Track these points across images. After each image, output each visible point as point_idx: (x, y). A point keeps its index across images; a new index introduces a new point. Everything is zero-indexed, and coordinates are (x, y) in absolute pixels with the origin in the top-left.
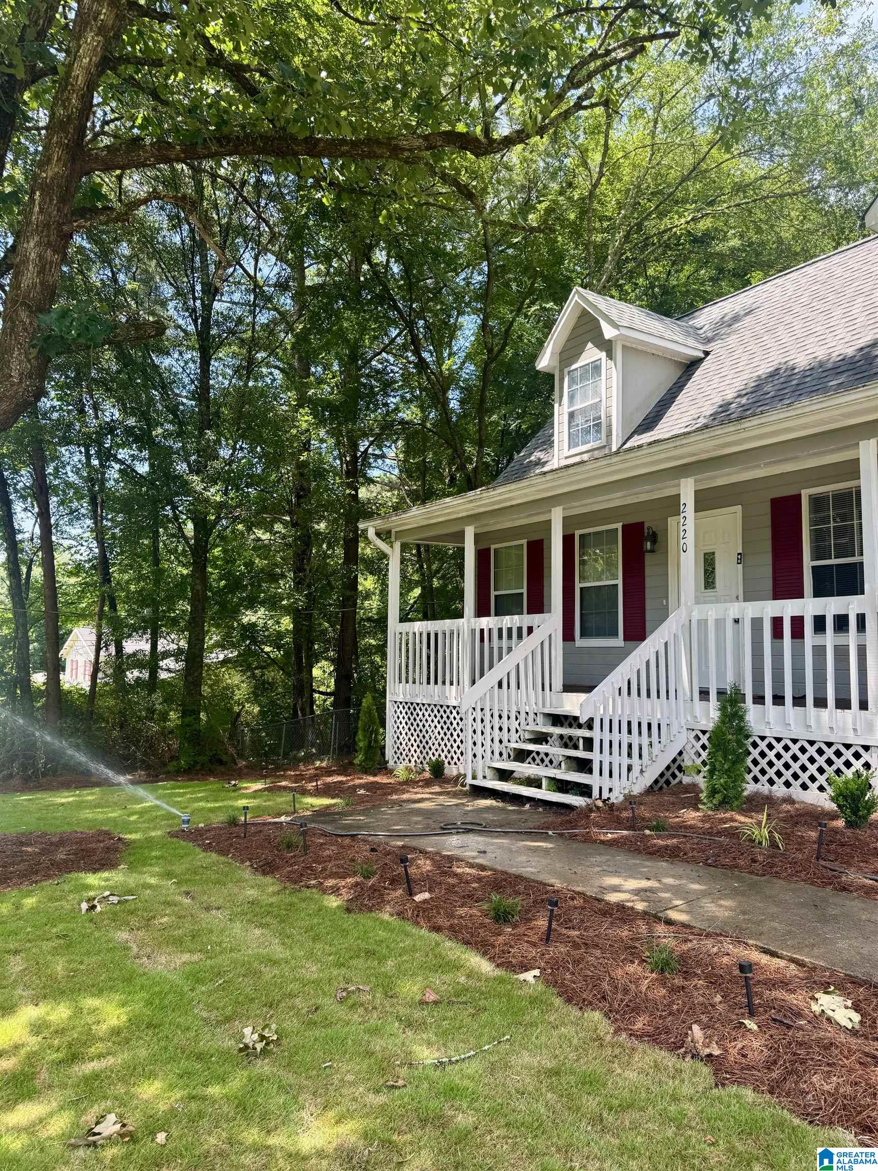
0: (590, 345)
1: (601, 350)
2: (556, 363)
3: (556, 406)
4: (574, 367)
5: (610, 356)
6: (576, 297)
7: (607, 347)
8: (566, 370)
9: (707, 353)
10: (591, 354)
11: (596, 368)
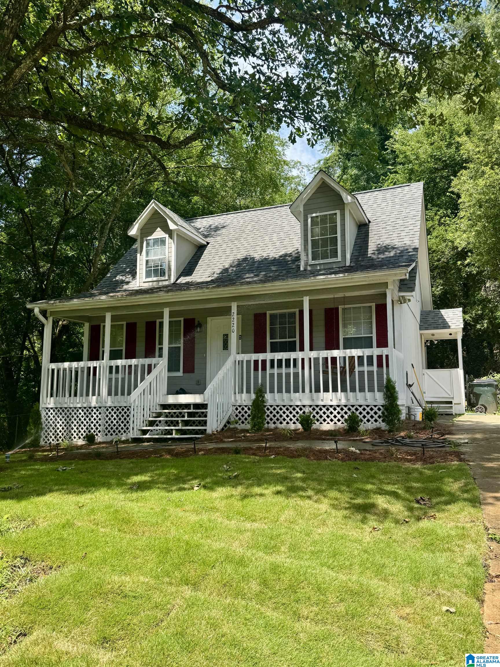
0: (159, 229)
1: (166, 233)
2: (139, 234)
3: (138, 255)
4: (149, 238)
5: (171, 237)
6: (153, 205)
7: (170, 233)
8: (145, 239)
9: (208, 243)
10: (159, 234)
11: (162, 241)
